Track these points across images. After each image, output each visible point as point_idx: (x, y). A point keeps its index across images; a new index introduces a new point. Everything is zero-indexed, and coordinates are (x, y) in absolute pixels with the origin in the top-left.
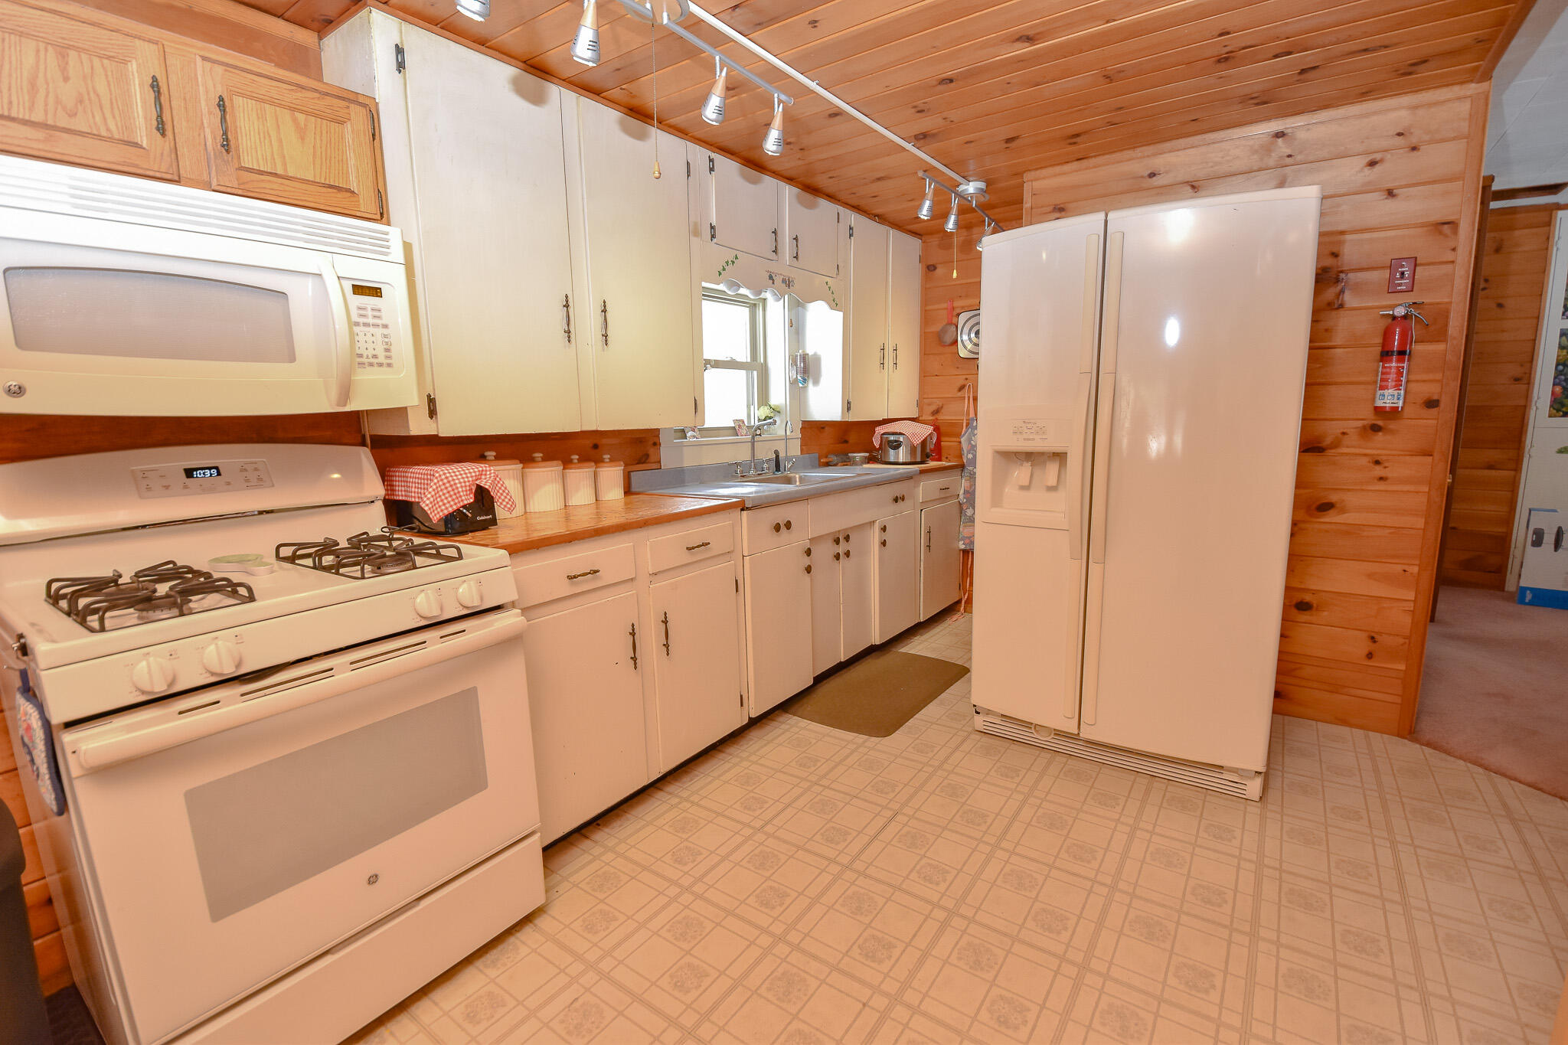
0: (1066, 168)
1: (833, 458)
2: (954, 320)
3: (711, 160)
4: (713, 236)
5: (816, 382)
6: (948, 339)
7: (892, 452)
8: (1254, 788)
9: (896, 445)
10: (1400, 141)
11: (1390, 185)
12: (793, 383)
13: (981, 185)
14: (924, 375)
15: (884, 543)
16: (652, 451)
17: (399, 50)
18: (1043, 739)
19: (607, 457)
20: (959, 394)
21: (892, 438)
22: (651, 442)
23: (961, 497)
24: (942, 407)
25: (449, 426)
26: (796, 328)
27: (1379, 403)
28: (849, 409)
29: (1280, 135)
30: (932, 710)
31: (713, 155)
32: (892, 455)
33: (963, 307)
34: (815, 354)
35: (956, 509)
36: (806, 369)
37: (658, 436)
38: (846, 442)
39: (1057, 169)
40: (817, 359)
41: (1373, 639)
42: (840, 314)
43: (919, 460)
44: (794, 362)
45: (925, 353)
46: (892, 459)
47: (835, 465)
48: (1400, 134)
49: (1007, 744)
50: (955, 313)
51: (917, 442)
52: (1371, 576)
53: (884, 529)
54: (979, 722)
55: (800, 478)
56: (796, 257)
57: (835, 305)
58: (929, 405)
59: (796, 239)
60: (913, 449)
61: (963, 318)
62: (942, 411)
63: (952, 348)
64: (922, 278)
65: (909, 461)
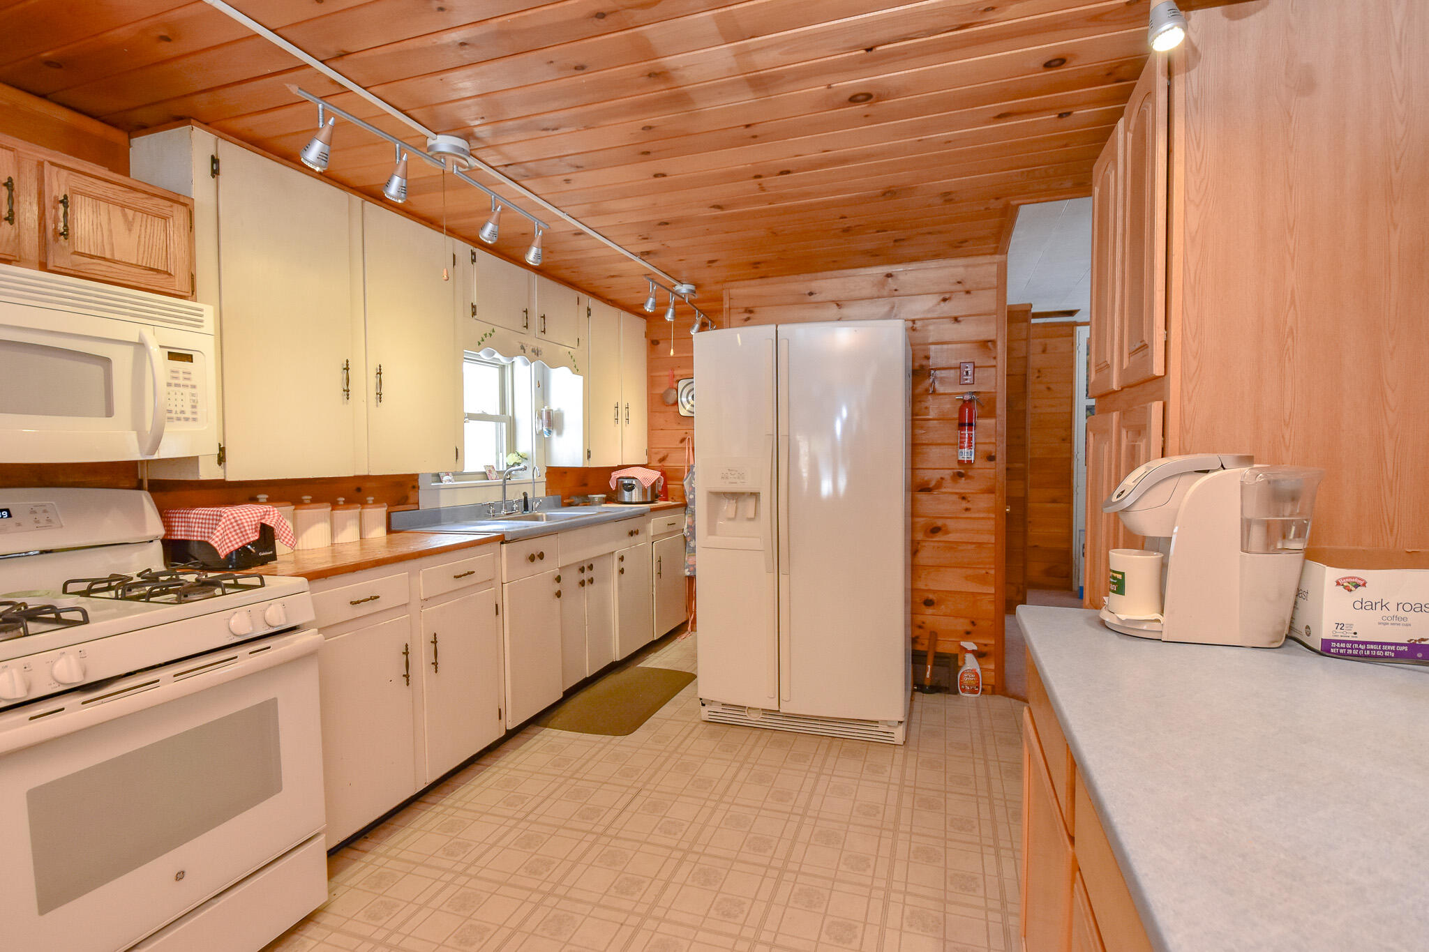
0: (753, 282)
1: (576, 500)
2: (675, 385)
3: (473, 253)
4: (474, 314)
5: (560, 433)
6: (671, 400)
7: (626, 493)
8: (899, 734)
9: (630, 488)
10: (959, 287)
11: (956, 315)
12: (540, 434)
13: (692, 287)
14: (652, 428)
15: (622, 571)
16: (411, 494)
17: (215, 160)
18: (754, 718)
19: (370, 499)
20: (681, 445)
21: (626, 482)
22: (410, 486)
23: (685, 531)
24: (667, 456)
25: (236, 472)
26: (542, 387)
27: (960, 458)
28: (589, 457)
29: (889, 275)
30: (667, 710)
31: (476, 250)
32: (626, 496)
33: (681, 376)
34: (559, 410)
35: (682, 540)
36: (552, 422)
37: (417, 480)
38: (585, 485)
39: (747, 282)
40: (560, 415)
41: (973, 623)
42: (579, 380)
43: (649, 499)
44: (540, 416)
45: (651, 412)
46: (627, 500)
47: (577, 505)
48: (959, 282)
49: (726, 727)
50: (675, 379)
51: (647, 485)
52: (967, 578)
53: (622, 559)
54: (705, 713)
55: (547, 516)
56: (544, 332)
57: (576, 370)
58: (656, 453)
59: (544, 317)
60: (644, 491)
61: (681, 384)
62: (667, 459)
63: (674, 408)
64: (648, 350)
65: (641, 500)
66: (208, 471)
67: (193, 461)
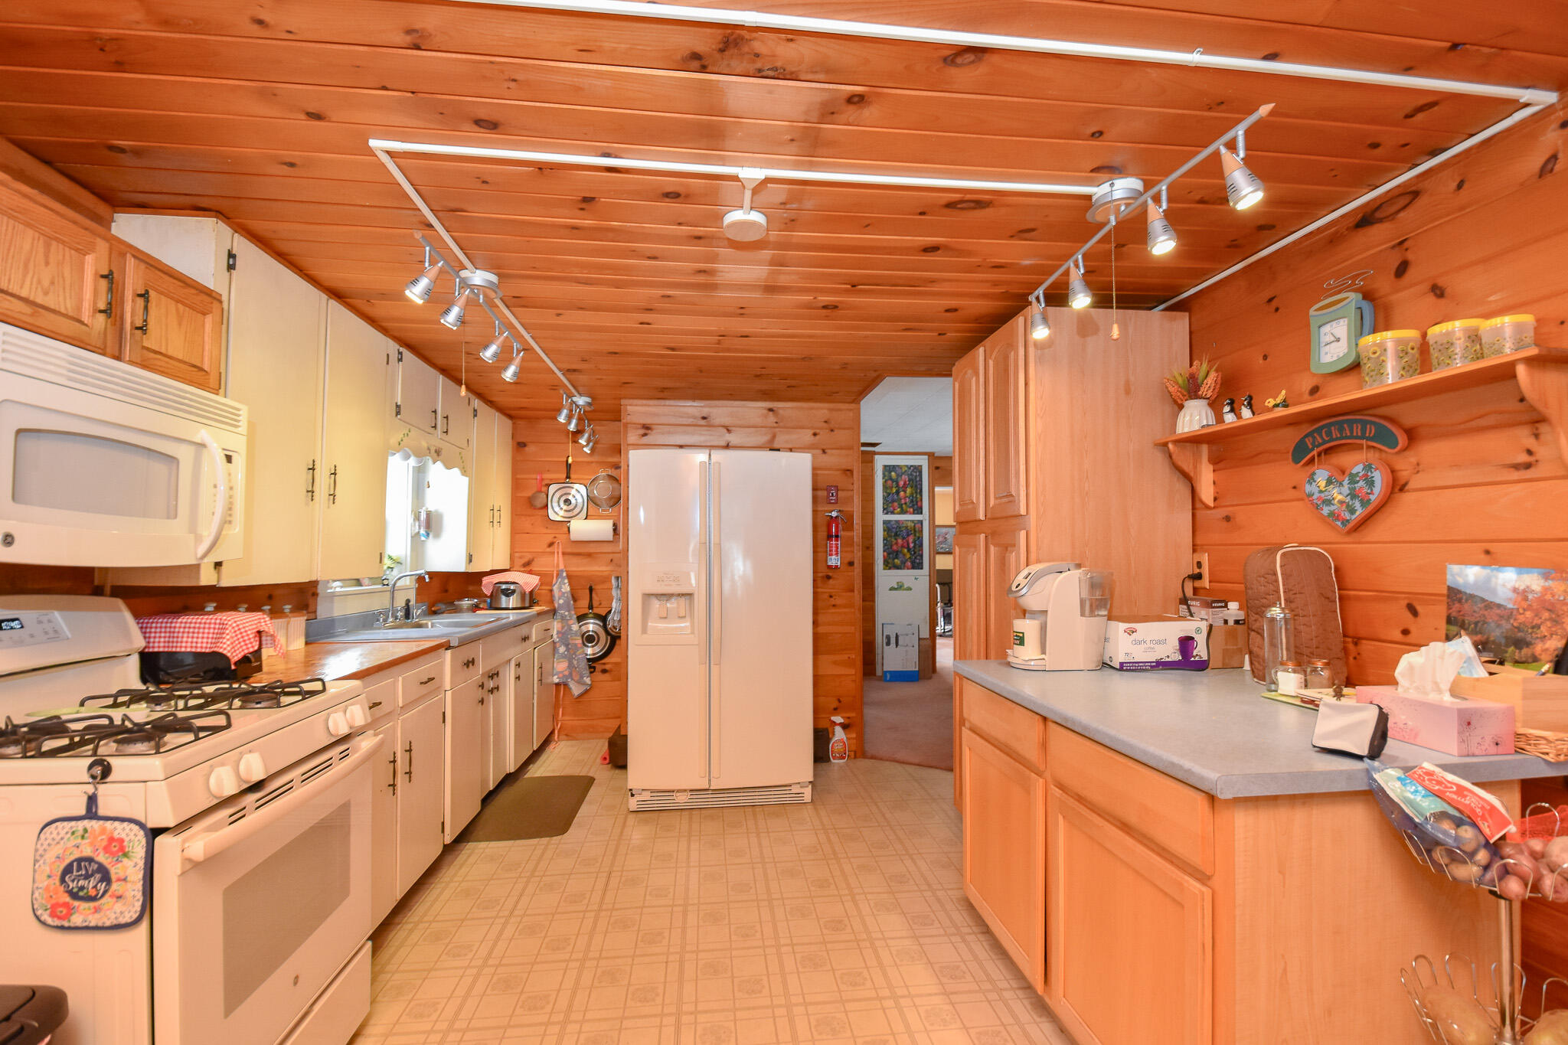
0: (651, 402)
1: (442, 606)
2: (544, 489)
3: (400, 353)
4: (398, 413)
5: (437, 535)
6: (539, 503)
7: (504, 598)
8: (807, 793)
9: (508, 593)
10: (826, 425)
11: (823, 447)
12: (415, 537)
13: (588, 400)
14: (515, 532)
15: (518, 678)
16: (311, 601)
17: (232, 255)
18: (682, 799)
19: (287, 608)
20: (548, 550)
21: (504, 587)
22: (310, 593)
23: (555, 636)
24: (533, 560)
26: (420, 486)
27: (829, 564)
28: (470, 561)
29: (771, 410)
30: (584, 810)
31: (401, 349)
32: (504, 601)
33: (551, 480)
34: (436, 511)
35: (552, 647)
36: (431, 524)
37: (316, 587)
38: (446, 591)
39: (645, 402)
40: (440, 517)
41: (840, 701)
42: (466, 480)
43: (527, 605)
44: (417, 518)
45: (515, 514)
46: (504, 606)
47: (442, 613)
48: (825, 422)
49: (657, 813)
50: (544, 483)
51: (528, 590)
52: (835, 663)
53: (518, 665)
54: (633, 803)
56: (447, 432)
57: (464, 472)
58: (521, 558)
59: (447, 417)
60: (523, 595)
61: (552, 488)
62: (533, 563)
63: (543, 512)
64: (513, 451)
65: (519, 606)
66: (207, 578)
67: (195, 568)
